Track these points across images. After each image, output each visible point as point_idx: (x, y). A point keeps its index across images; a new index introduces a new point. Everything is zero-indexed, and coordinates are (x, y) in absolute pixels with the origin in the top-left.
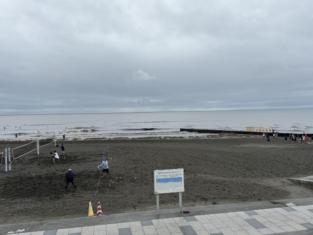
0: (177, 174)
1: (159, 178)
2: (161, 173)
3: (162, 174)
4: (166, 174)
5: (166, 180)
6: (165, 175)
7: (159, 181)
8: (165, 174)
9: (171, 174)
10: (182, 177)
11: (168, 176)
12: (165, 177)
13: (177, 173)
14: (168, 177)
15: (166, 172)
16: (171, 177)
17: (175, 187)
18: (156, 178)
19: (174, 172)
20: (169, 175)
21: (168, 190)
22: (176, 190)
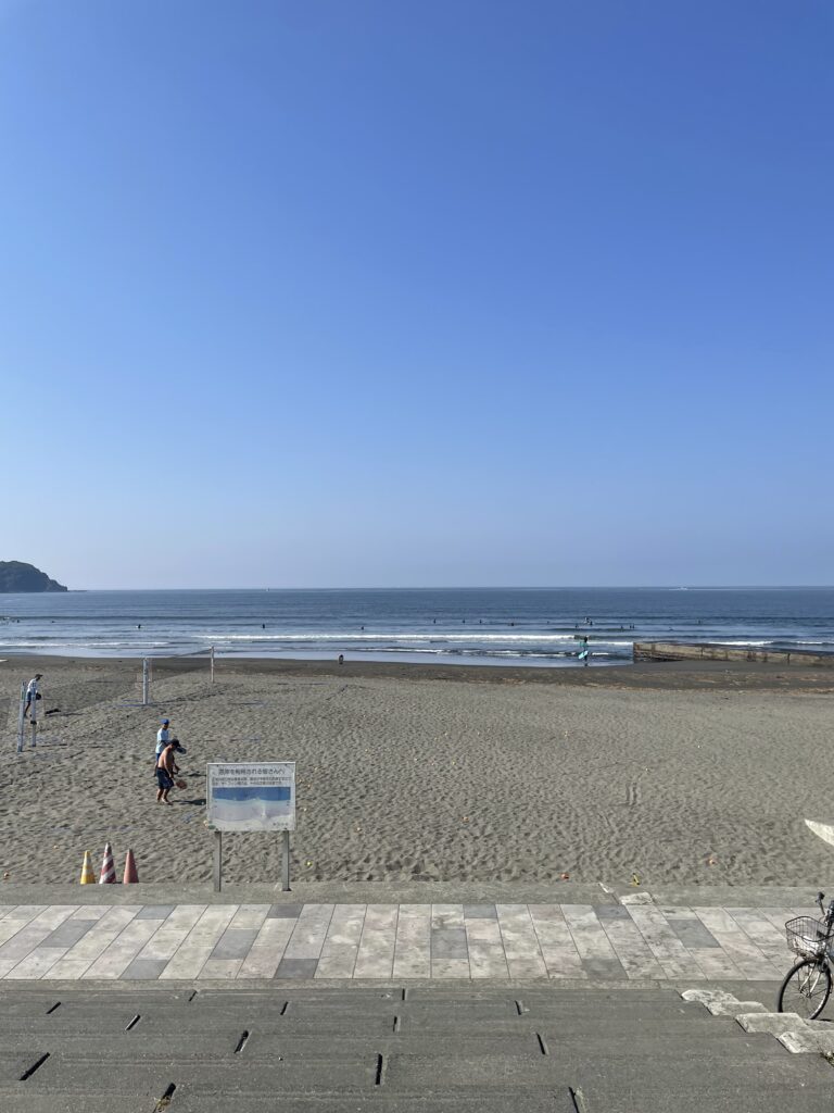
0: (276, 779)
1: (220, 786)
2: (227, 771)
3: (230, 775)
4: (242, 776)
6: (239, 779)
7: (221, 793)
8: (238, 776)
9: (258, 776)
10: (289, 788)
11: (249, 782)
12: (239, 783)
13: (278, 776)
14: (249, 785)
15: (243, 771)
17: (269, 816)
18: (213, 784)
19: (265, 771)
20: (251, 779)
21: (248, 821)
22: (270, 823)
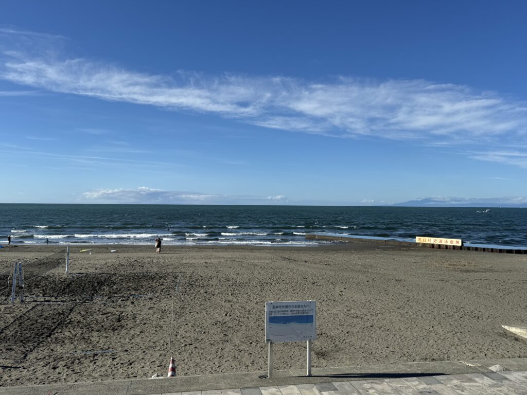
0: (305, 310)
2: (277, 307)
3: (278, 309)
4: (286, 309)
5: (286, 320)
6: (284, 311)
9: (295, 309)
10: (312, 316)
11: (289, 312)
12: (284, 313)
14: (290, 315)
15: (286, 306)
16: (294, 315)
18: (269, 315)
19: (299, 307)
20: (291, 311)
21: (289, 336)
22: (302, 337)
